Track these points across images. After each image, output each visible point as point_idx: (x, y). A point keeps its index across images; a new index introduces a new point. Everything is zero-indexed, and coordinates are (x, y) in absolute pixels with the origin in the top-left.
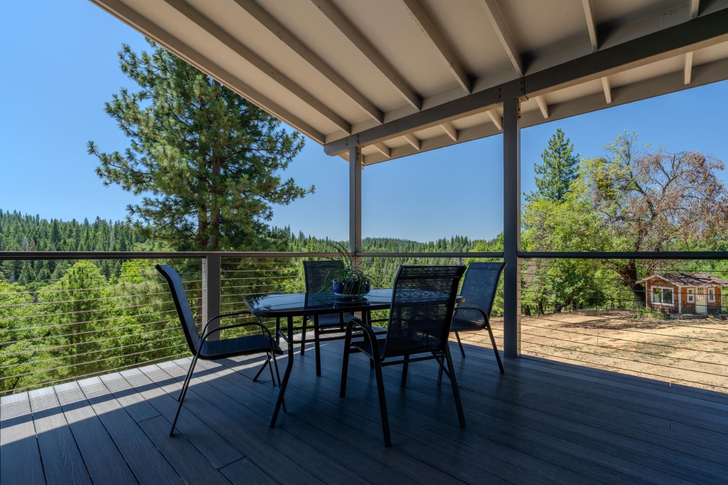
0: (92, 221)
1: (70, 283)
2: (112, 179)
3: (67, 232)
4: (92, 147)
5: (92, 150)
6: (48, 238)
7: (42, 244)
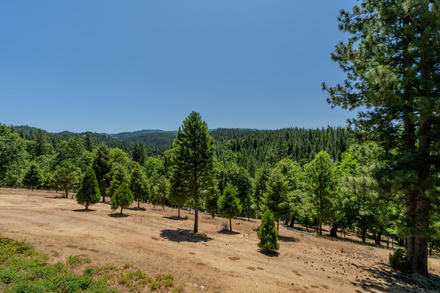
0: (326, 128)
1: (316, 165)
2: (336, 103)
3: (315, 135)
4: (324, 86)
5: (324, 88)
6: (307, 138)
7: (305, 141)
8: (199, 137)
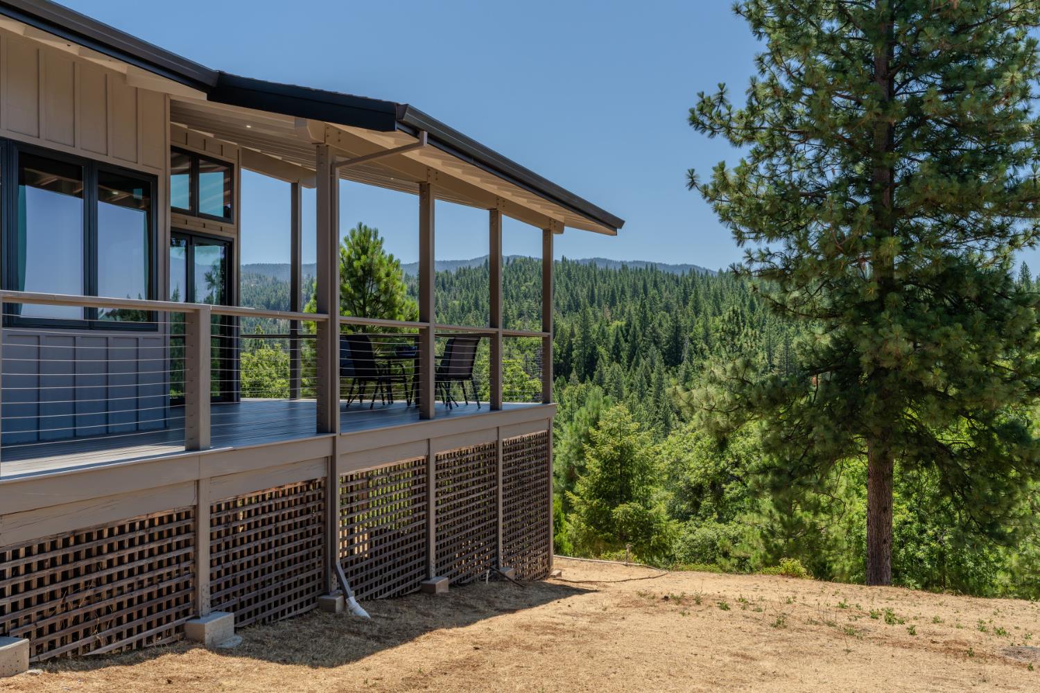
8: (377, 299)
